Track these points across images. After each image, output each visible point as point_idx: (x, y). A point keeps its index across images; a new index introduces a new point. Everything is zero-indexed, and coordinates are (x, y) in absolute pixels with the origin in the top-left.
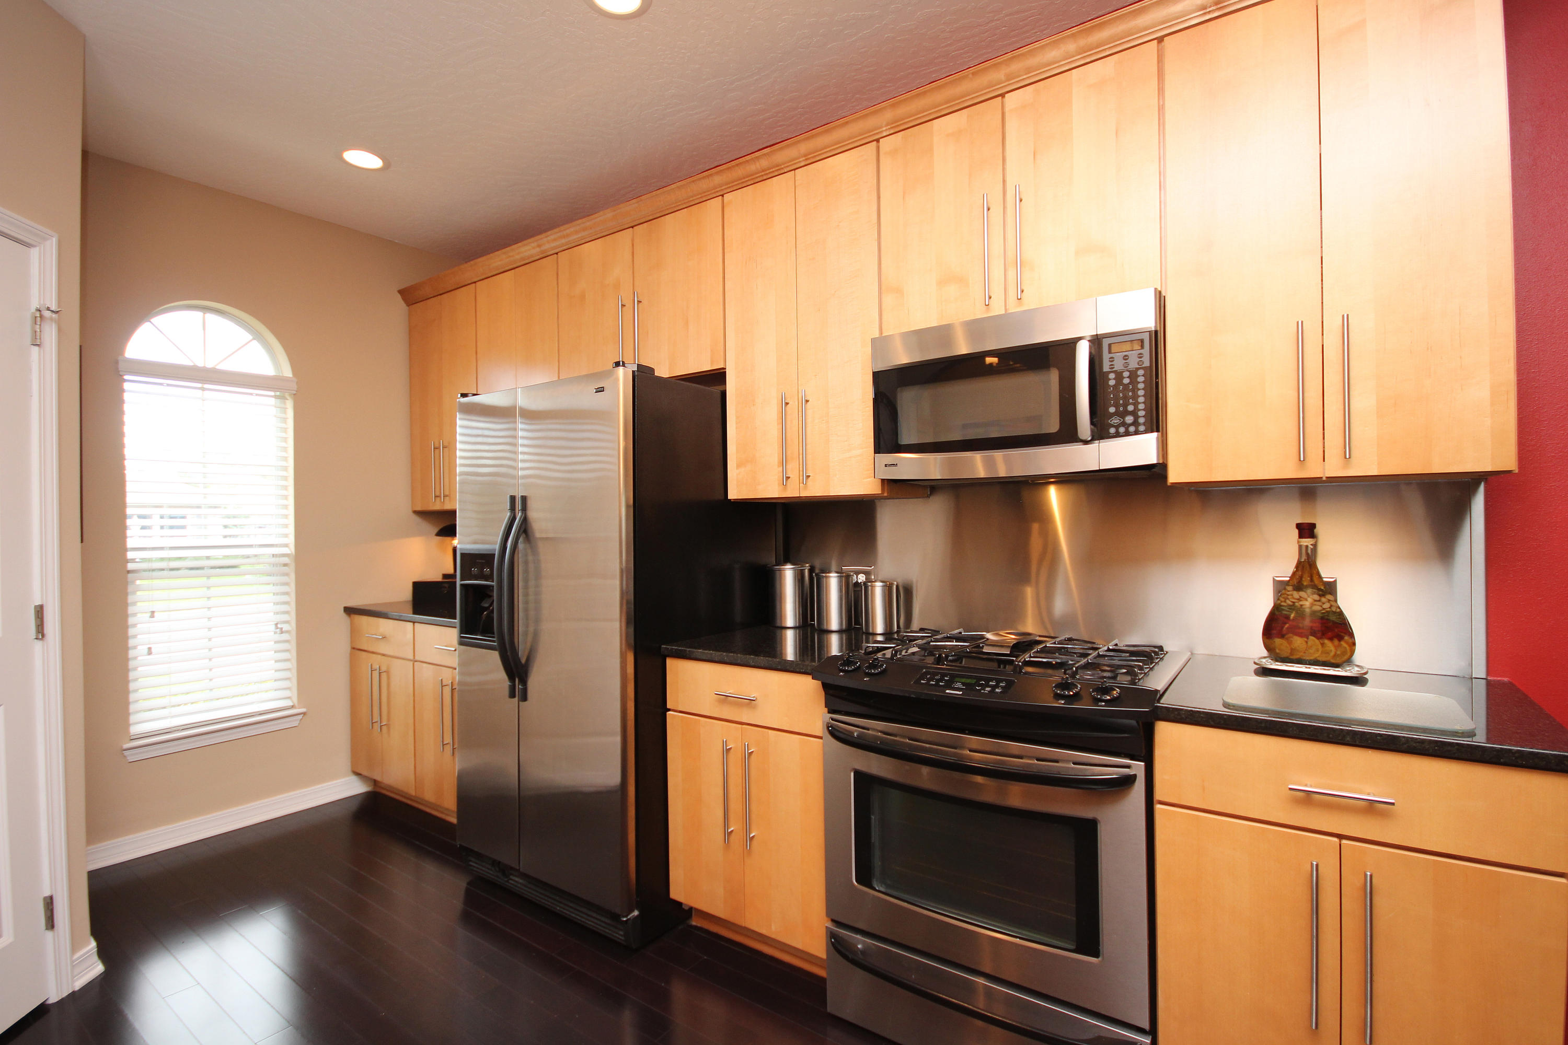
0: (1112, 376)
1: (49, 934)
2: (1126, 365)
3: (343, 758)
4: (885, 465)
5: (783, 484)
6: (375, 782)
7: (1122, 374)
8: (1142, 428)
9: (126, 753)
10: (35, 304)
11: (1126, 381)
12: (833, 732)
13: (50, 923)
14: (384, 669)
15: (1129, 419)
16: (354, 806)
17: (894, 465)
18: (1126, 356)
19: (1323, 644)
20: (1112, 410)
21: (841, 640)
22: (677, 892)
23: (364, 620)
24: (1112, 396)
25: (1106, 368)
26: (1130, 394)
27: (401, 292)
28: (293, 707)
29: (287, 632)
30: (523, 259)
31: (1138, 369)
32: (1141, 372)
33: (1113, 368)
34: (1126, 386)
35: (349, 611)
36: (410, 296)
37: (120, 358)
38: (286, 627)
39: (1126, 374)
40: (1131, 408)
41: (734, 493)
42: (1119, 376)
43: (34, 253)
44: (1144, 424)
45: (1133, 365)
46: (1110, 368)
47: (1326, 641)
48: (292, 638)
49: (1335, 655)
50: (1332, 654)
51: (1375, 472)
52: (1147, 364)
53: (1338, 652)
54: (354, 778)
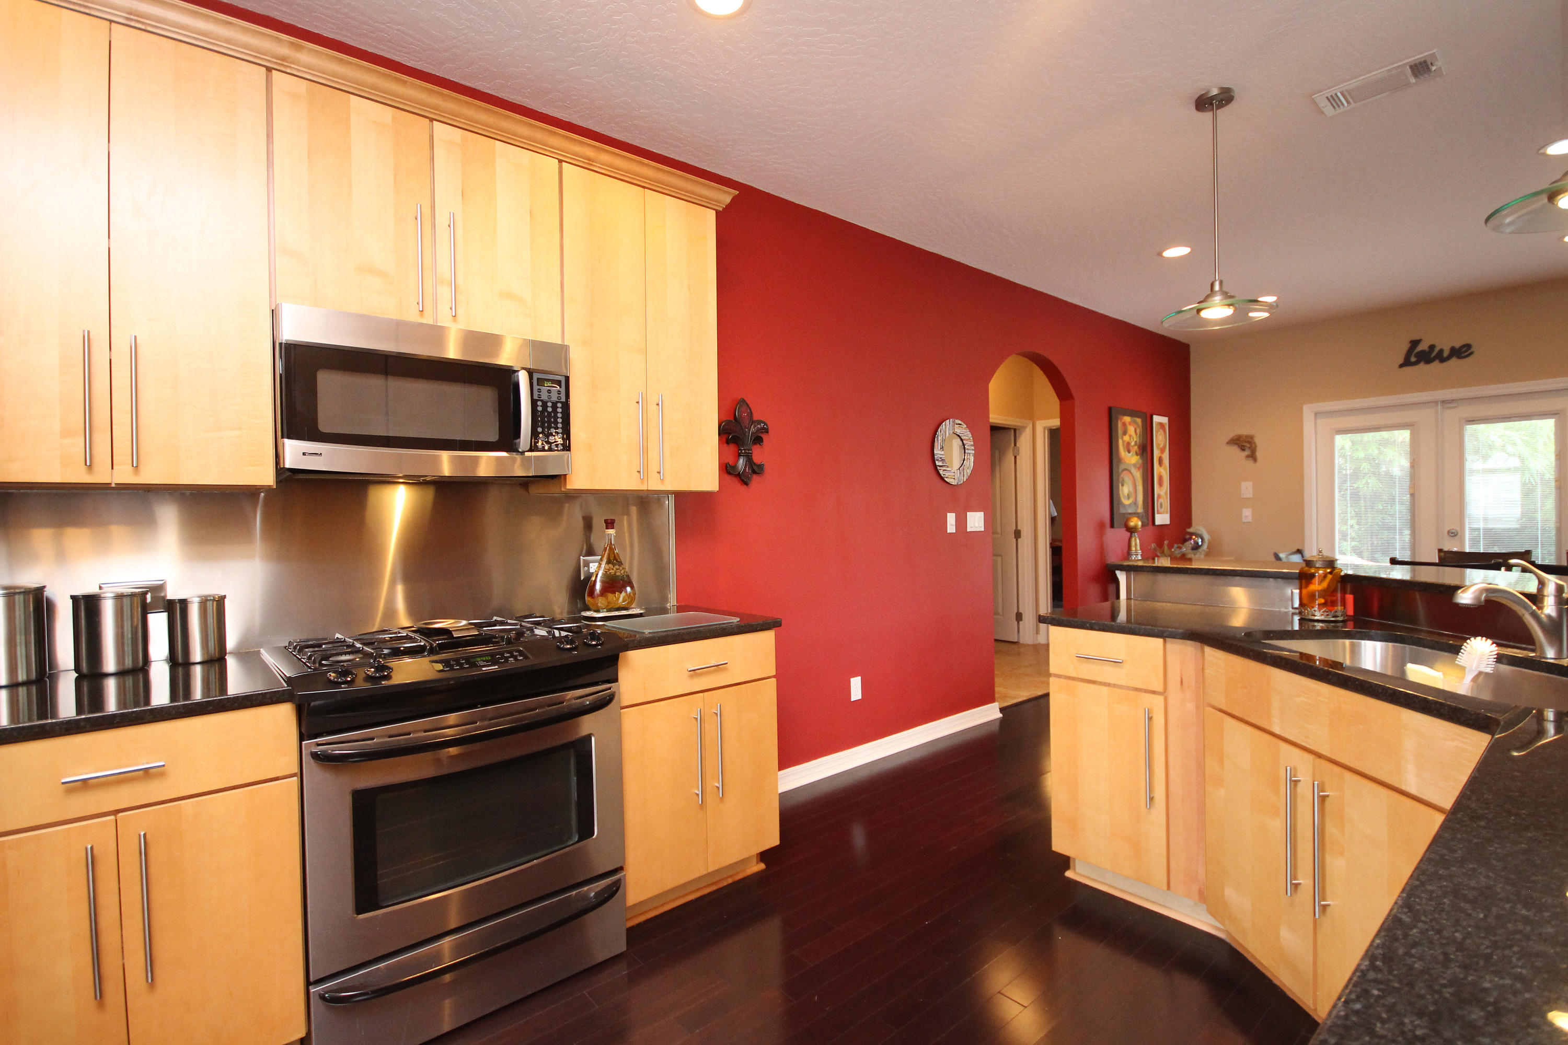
0: (540, 404)
2: (550, 397)
4: (303, 453)
5: (86, 464)
7: (547, 404)
8: (560, 448)
11: (550, 410)
12: (321, 758)
15: (552, 439)
17: (317, 454)
18: (549, 390)
20: (540, 430)
21: (203, 671)
24: (539, 419)
25: (536, 396)
26: (552, 420)
31: (557, 402)
32: (559, 405)
33: (541, 397)
34: (549, 413)
39: (549, 404)
40: (553, 431)
42: (545, 406)
44: (562, 445)
45: (554, 399)
46: (539, 397)
52: (563, 400)
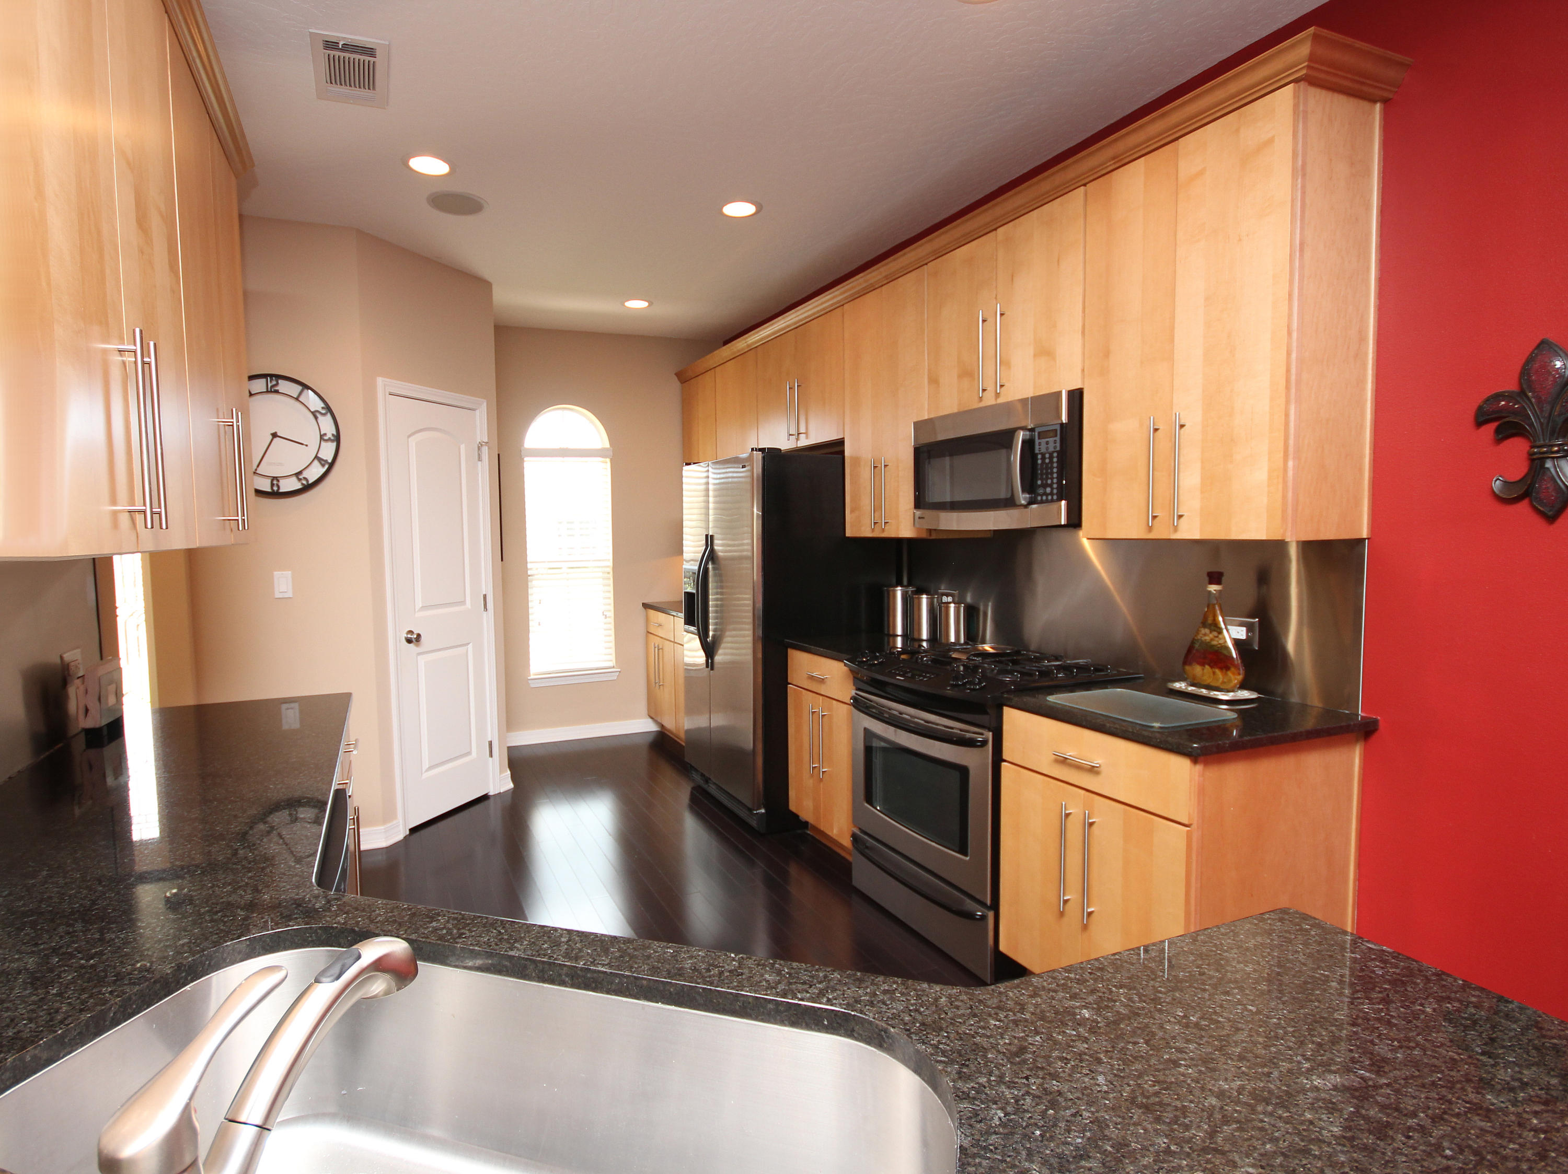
0: (1039, 456)
1: (491, 759)
2: (1047, 448)
3: (642, 706)
4: (920, 517)
5: (872, 527)
6: (662, 726)
7: (1045, 456)
8: (1055, 497)
9: (530, 682)
10: (479, 440)
11: (1047, 461)
13: (491, 756)
14: (660, 647)
15: (1048, 490)
16: (650, 738)
17: (924, 517)
18: (1047, 441)
19: (1214, 673)
20: (1039, 482)
22: (793, 807)
23: (652, 613)
24: (1039, 472)
25: (1037, 451)
26: (1049, 470)
27: (677, 374)
28: (614, 667)
29: (610, 617)
30: (739, 351)
31: (1054, 452)
32: (1055, 454)
33: (1040, 450)
34: (1047, 464)
35: (646, 606)
36: (684, 377)
37: (522, 448)
38: (609, 614)
39: (1047, 456)
40: (1049, 481)
41: (849, 533)
42: (1043, 458)
43: (477, 412)
44: (1057, 494)
45: (1051, 449)
47: (1217, 671)
48: (612, 620)
49: (1223, 682)
50: (1221, 680)
51: (1197, 536)
52: (1058, 449)
53: (1225, 680)
54: (650, 720)
